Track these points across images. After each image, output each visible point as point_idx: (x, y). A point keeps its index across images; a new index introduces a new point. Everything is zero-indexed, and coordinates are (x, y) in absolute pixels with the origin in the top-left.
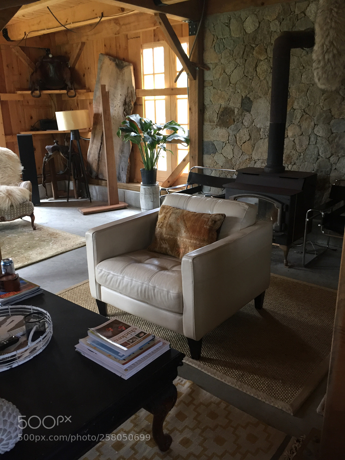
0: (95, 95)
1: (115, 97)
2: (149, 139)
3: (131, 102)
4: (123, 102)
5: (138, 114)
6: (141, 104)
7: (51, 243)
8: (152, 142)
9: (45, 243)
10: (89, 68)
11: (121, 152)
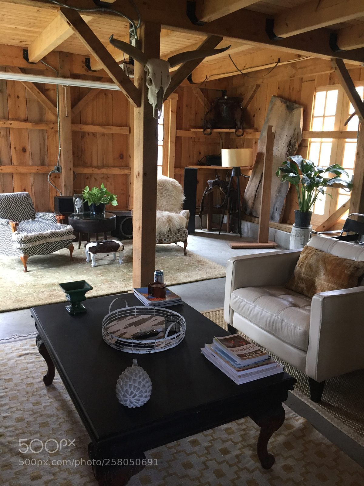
0: (262, 134)
1: (280, 137)
2: (307, 180)
3: (296, 143)
4: (288, 143)
5: (301, 156)
6: (306, 146)
7: (198, 269)
8: (310, 184)
9: (193, 268)
10: (259, 109)
11: (278, 192)
